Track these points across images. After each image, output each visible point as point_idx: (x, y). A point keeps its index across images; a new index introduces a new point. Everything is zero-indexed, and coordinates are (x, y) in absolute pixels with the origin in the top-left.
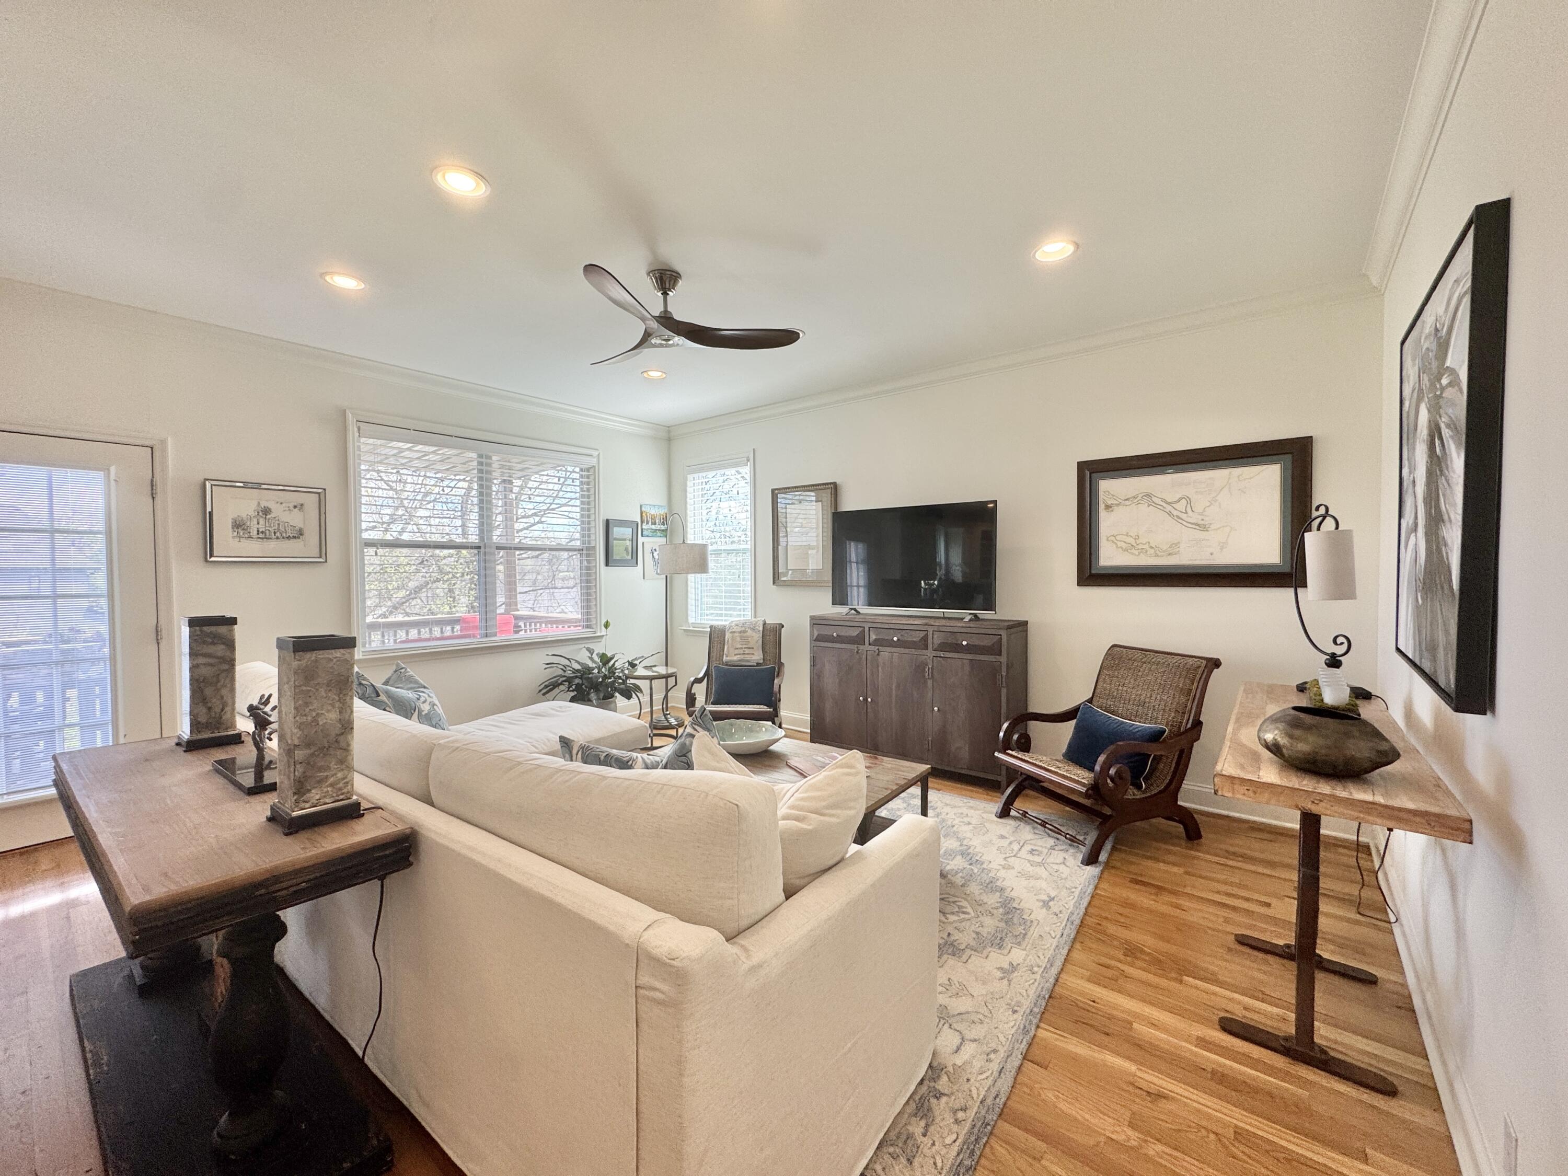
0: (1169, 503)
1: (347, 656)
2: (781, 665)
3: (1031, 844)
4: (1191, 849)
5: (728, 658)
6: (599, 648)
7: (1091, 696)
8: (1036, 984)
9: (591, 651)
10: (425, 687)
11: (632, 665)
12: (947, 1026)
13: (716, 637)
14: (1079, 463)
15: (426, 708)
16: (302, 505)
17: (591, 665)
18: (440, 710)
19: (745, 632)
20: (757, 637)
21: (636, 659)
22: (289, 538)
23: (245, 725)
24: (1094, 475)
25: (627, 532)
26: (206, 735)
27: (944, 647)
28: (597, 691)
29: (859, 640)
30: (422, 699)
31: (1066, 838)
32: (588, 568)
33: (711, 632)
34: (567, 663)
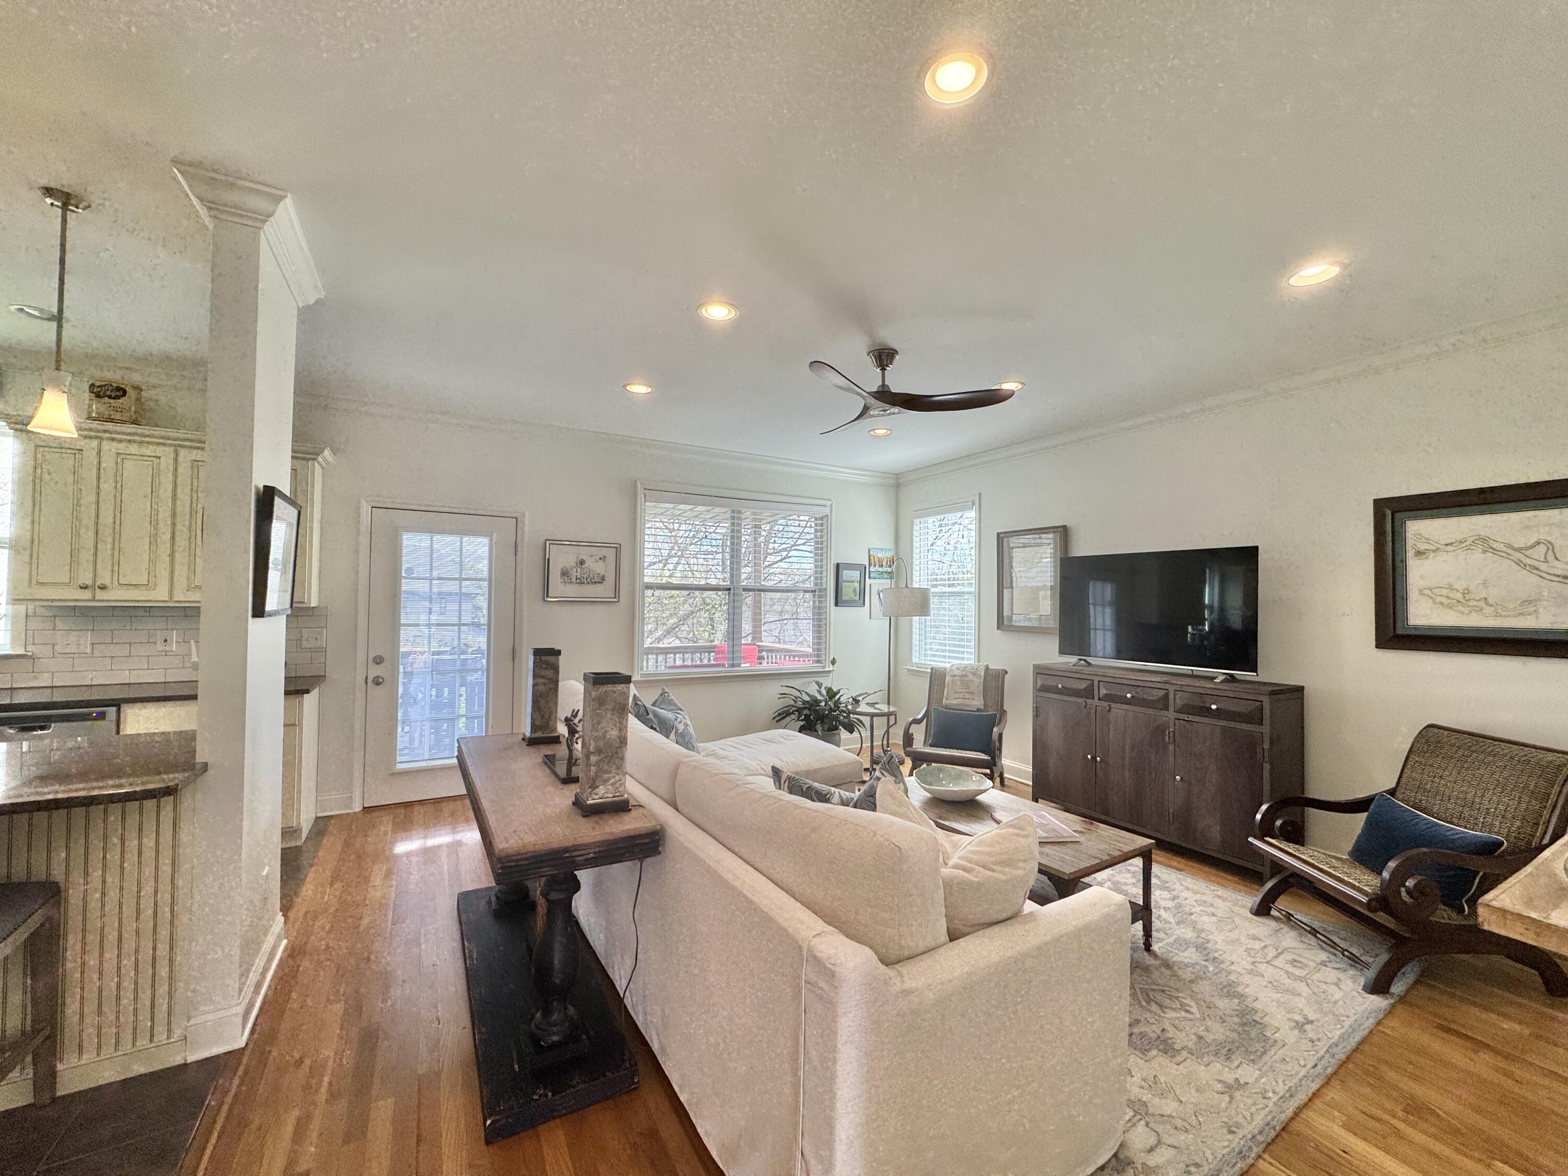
0: (1519, 550)
1: (625, 690)
2: (1003, 713)
3: (1293, 953)
4: (1552, 1006)
5: (948, 702)
6: (827, 682)
7: (1394, 785)
8: (1267, 1110)
9: (820, 685)
10: (681, 710)
11: (856, 701)
12: (1142, 1123)
13: (937, 678)
14: (1375, 500)
15: (681, 727)
16: (605, 557)
17: (819, 698)
18: (691, 730)
19: (966, 676)
20: (978, 682)
21: (860, 695)
22: (595, 583)
23: (562, 730)
24: (1398, 516)
25: (856, 574)
26: (539, 734)
27: (1187, 709)
28: (823, 722)
29: (1088, 693)
30: (679, 720)
31: (1343, 955)
32: (820, 608)
33: (931, 673)
34: (798, 694)
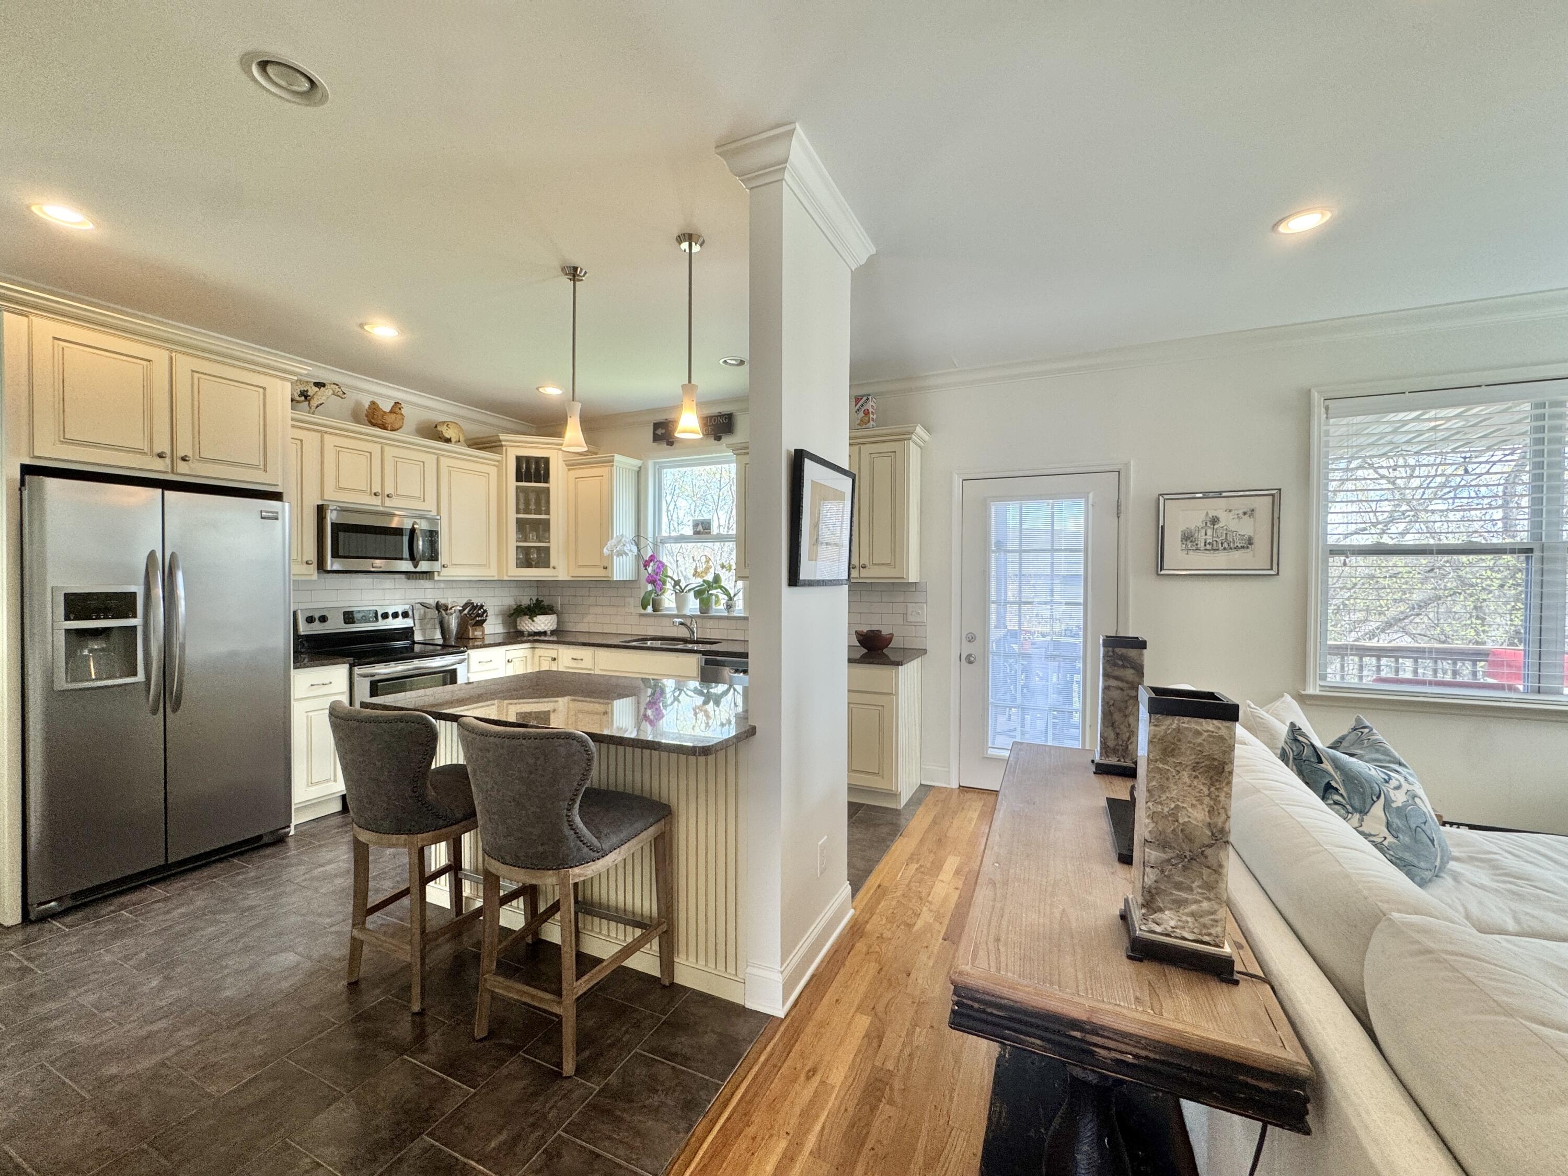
1: (1223, 732)
10: (1400, 764)
15: (1399, 798)
16: (1253, 510)
18: (1426, 806)
22: (1237, 548)
26: (1113, 761)
30: (1393, 783)
